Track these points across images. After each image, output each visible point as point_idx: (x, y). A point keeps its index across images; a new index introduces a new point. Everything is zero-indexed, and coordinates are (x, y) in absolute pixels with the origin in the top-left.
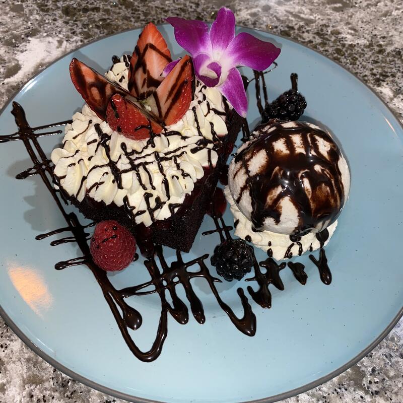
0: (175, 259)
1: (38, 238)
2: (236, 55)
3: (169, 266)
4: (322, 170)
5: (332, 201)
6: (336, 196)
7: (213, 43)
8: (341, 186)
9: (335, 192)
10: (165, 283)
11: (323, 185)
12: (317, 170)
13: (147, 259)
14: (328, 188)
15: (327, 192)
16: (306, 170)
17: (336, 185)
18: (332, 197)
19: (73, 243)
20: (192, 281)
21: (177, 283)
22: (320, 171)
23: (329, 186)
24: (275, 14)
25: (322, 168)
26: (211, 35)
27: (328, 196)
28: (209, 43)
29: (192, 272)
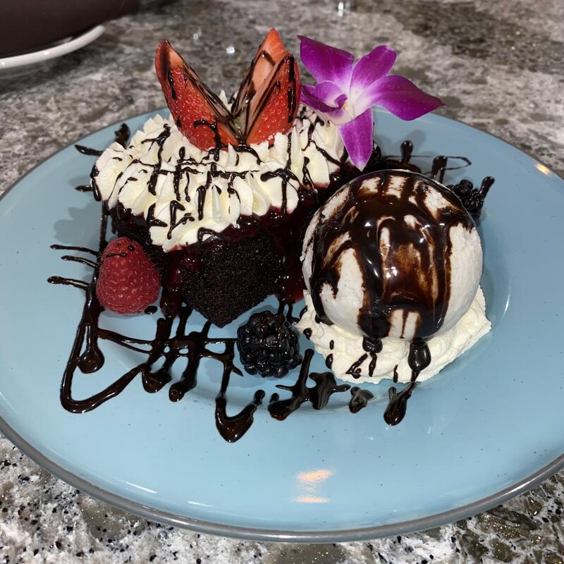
0: (199, 329)
1: (52, 247)
2: (377, 95)
3: (187, 333)
4: (416, 225)
5: (422, 278)
6: (431, 273)
7: (355, 78)
8: (445, 262)
9: (431, 266)
10: (167, 350)
11: (411, 246)
12: (408, 223)
13: (164, 318)
14: (418, 254)
15: (416, 259)
16: (391, 217)
17: (435, 257)
18: (422, 270)
19: (88, 266)
20: (204, 361)
21: (183, 355)
22: (413, 225)
23: (420, 251)
24: (511, 129)
25: (418, 222)
26: (355, 69)
27: (415, 266)
28: (349, 76)
29: (211, 350)
